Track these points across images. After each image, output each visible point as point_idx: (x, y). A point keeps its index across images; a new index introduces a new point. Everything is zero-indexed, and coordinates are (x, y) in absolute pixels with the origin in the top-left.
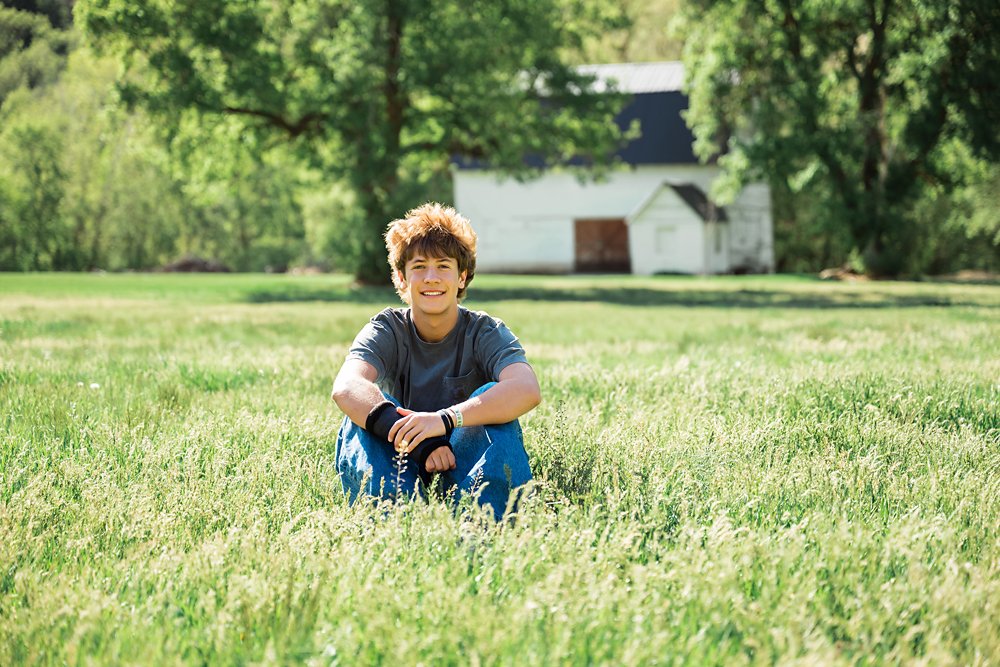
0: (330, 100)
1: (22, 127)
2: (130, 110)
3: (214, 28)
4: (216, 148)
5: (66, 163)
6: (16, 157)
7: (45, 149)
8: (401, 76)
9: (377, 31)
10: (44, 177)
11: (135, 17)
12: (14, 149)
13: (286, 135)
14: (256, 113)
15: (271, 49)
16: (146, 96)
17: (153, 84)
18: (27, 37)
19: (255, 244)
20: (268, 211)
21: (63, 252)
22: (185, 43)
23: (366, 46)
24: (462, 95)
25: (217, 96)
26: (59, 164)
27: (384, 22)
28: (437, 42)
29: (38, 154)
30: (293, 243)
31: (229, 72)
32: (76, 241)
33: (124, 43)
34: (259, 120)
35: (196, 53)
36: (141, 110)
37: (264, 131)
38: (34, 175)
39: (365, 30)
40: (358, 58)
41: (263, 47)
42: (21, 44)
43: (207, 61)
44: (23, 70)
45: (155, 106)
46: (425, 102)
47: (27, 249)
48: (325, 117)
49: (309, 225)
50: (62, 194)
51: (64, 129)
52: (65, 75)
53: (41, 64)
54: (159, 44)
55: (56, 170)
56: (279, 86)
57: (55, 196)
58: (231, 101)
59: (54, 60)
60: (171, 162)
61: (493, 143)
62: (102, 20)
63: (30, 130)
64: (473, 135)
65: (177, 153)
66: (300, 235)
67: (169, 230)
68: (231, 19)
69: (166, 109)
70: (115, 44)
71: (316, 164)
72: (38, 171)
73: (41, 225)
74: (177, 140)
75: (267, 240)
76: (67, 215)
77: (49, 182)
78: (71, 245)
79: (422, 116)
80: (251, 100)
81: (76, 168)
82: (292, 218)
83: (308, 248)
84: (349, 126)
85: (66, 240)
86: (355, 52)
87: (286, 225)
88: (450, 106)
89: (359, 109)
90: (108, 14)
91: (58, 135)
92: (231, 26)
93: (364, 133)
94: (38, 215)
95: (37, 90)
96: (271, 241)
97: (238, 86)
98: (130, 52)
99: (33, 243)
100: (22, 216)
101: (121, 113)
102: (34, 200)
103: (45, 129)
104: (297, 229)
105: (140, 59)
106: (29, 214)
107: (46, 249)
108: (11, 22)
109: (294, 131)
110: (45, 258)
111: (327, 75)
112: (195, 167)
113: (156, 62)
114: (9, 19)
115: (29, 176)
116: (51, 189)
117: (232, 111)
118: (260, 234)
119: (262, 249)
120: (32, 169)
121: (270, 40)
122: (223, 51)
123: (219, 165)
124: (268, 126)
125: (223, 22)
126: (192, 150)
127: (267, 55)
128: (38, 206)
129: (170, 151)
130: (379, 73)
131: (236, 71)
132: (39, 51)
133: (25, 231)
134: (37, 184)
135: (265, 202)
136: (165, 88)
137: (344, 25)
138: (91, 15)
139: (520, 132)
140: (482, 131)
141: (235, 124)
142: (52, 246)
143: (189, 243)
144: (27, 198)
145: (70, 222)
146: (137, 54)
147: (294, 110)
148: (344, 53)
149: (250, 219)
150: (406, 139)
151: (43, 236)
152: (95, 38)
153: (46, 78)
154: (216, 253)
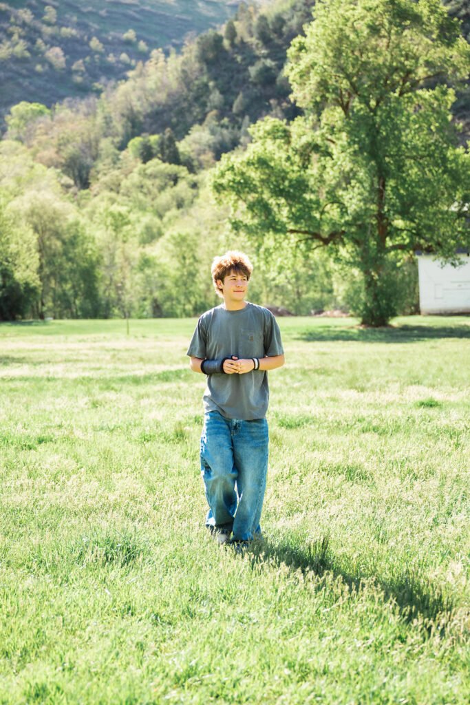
0: (347, 223)
1: (175, 234)
2: (237, 235)
3: (281, 187)
4: (284, 252)
5: (200, 254)
6: (172, 251)
7: (188, 246)
8: (386, 209)
9: (372, 185)
10: (188, 261)
11: (239, 183)
12: (171, 247)
13: (321, 243)
14: (305, 232)
15: (313, 197)
16: (246, 226)
17: (249, 219)
18: (175, 179)
19: (304, 296)
20: (312, 278)
21: (198, 303)
22: (266, 195)
23: (366, 194)
24: (421, 218)
25: (284, 225)
26: (196, 255)
27: (376, 179)
28: (406, 190)
29: (184, 249)
30: (326, 296)
31: (290, 211)
32: (205, 297)
33: (233, 196)
34: (307, 236)
35: (272, 201)
36: (242, 234)
37: (310, 242)
38: (182, 261)
39: (366, 185)
40: (360, 201)
41: (308, 196)
42: (172, 183)
43: (278, 205)
44: (173, 198)
45: (250, 231)
46: (399, 223)
47: (179, 302)
48: (343, 232)
49: (335, 286)
50: (197, 271)
51: (198, 234)
52: (197, 201)
53: (183, 195)
54: (252, 197)
55: (194, 257)
56: (317, 216)
57: (194, 272)
58: (291, 226)
59: (191, 192)
60: (259, 261)
61: (439, 244)
62: (221, 185)
63: (180, 235)
64: (427, 240)
65: (262, 256)
66: (331, 291)
67: (257, 290)
68: (291, 181)
69: (257, 233)
70: (228, 198)
71: (337, 260)
72: (184, 258)
73: (187, 289)
74: (262, 250)
75: (311, 295)
76: (200, 283)
77: (191, 264)
78: (203, 300)
79: (398, 231)
80: (302, 226)
81: (205, 257)
82: (326, 281)
83: (335, 299)
84: (357, 237)
85: (200, 297)
86: (359, 197)
87: (322, 285)
88: (413, 225)
89: (362, 228)
90: (224, 181)
91: (195, 238)
92: (290, 186)
93: (366, 241)
94: (185, 284)
95: (181, 210)
96: (314, 295)
97: (296, 219)
98: (236, 201)
99: (182, 299)
100: (176, 285)
101: (232, 236)
102: (182, 276)
103: (188, 235)
104: (329, 287)
105: (242, 206)
106: (180, 283)
107: (189, 302)
108: (166, 171)
109: (326, 242)
110: (189, 307)
111: (343, 210)
112: (272, 263)
113: (251, 207)
114: (166, 168)
115: (179, 261)
116: (192, 268)
117: (292, 231)
118: (307, 292)
119: (308, 300)
120: (181, 257)
121: (313, 192)
122: (286, 200)
123: (286, 262)
124: (312, 239)
125: (287, 183)
126: (270, 254)
127: (311, 201)
128: (184, 278)
129: (258, 255)
130: (373, 207)
131: (293, 210)
132: (182, 186)
133: (178, 292)
134: (184, 266)
135: (310, 272)
136: (256, 221)
137: (353, 182)
138: (216, 182)
139: (454, 238)
140: (432, 239)
141: (294, 238)
142: (193, 299)
143: (268, 296)
144: (178, 274)
145: (202, 287)
146: (240, 202)
147: (326, 230)
148: (353, 199)
149: (301, 282)
150: (389, 243)
151: (188, 295)
152: (217, 195)
153: (186, 202)
154: (283, 303)
